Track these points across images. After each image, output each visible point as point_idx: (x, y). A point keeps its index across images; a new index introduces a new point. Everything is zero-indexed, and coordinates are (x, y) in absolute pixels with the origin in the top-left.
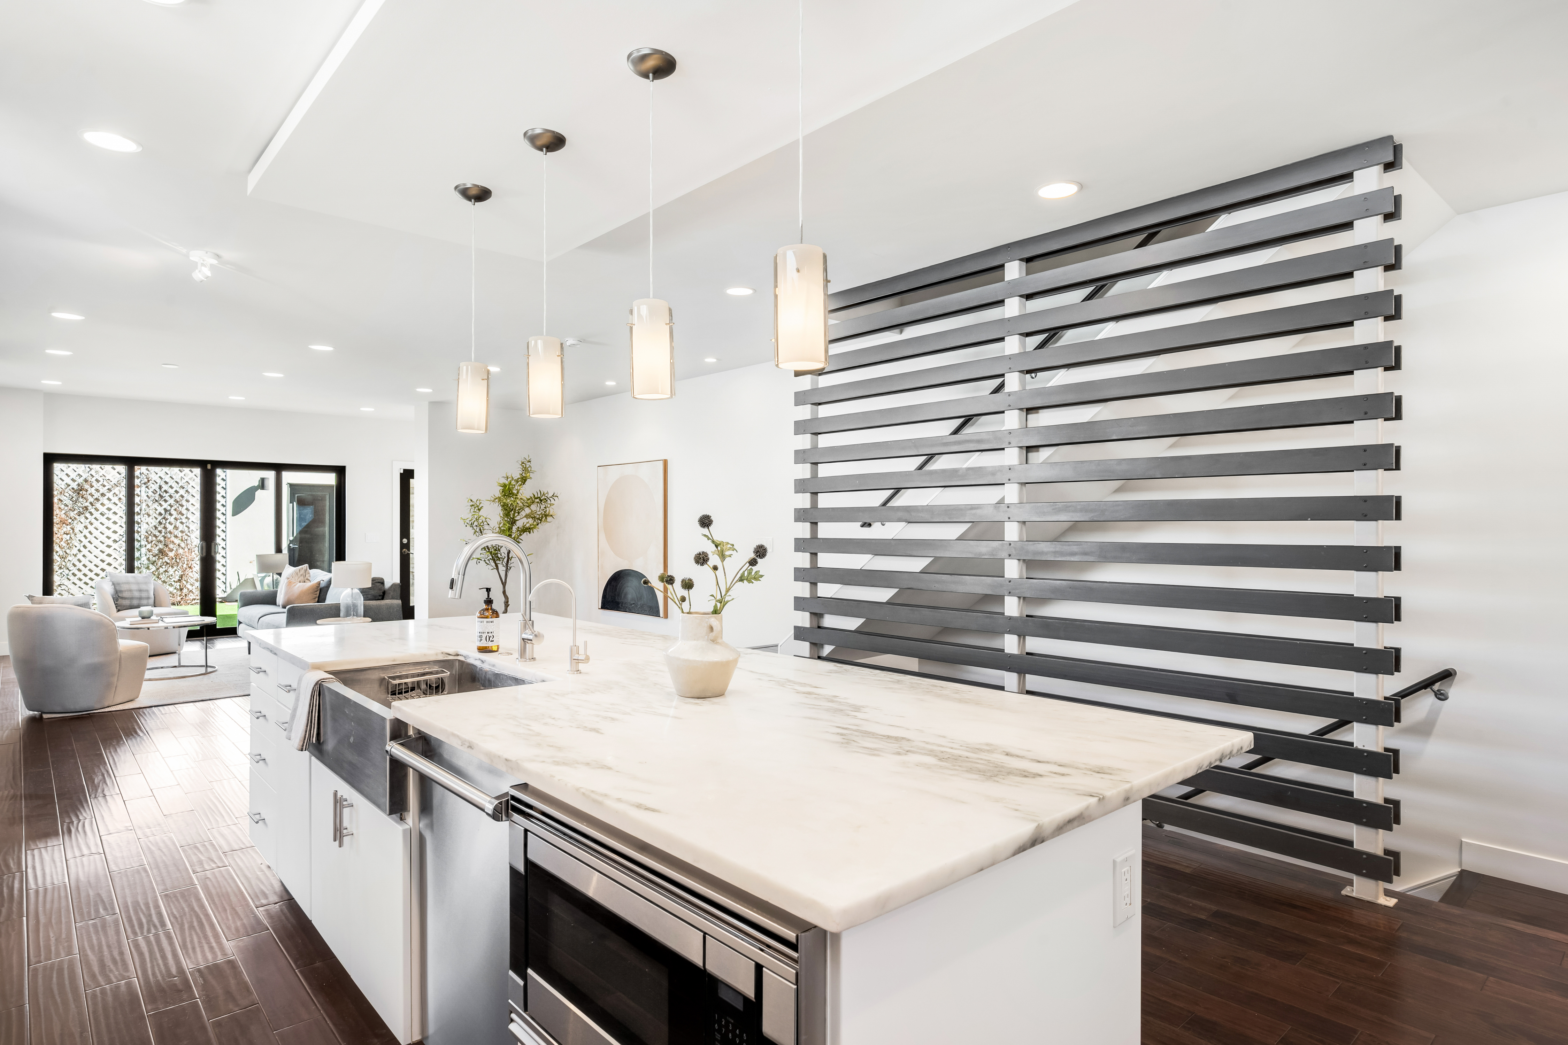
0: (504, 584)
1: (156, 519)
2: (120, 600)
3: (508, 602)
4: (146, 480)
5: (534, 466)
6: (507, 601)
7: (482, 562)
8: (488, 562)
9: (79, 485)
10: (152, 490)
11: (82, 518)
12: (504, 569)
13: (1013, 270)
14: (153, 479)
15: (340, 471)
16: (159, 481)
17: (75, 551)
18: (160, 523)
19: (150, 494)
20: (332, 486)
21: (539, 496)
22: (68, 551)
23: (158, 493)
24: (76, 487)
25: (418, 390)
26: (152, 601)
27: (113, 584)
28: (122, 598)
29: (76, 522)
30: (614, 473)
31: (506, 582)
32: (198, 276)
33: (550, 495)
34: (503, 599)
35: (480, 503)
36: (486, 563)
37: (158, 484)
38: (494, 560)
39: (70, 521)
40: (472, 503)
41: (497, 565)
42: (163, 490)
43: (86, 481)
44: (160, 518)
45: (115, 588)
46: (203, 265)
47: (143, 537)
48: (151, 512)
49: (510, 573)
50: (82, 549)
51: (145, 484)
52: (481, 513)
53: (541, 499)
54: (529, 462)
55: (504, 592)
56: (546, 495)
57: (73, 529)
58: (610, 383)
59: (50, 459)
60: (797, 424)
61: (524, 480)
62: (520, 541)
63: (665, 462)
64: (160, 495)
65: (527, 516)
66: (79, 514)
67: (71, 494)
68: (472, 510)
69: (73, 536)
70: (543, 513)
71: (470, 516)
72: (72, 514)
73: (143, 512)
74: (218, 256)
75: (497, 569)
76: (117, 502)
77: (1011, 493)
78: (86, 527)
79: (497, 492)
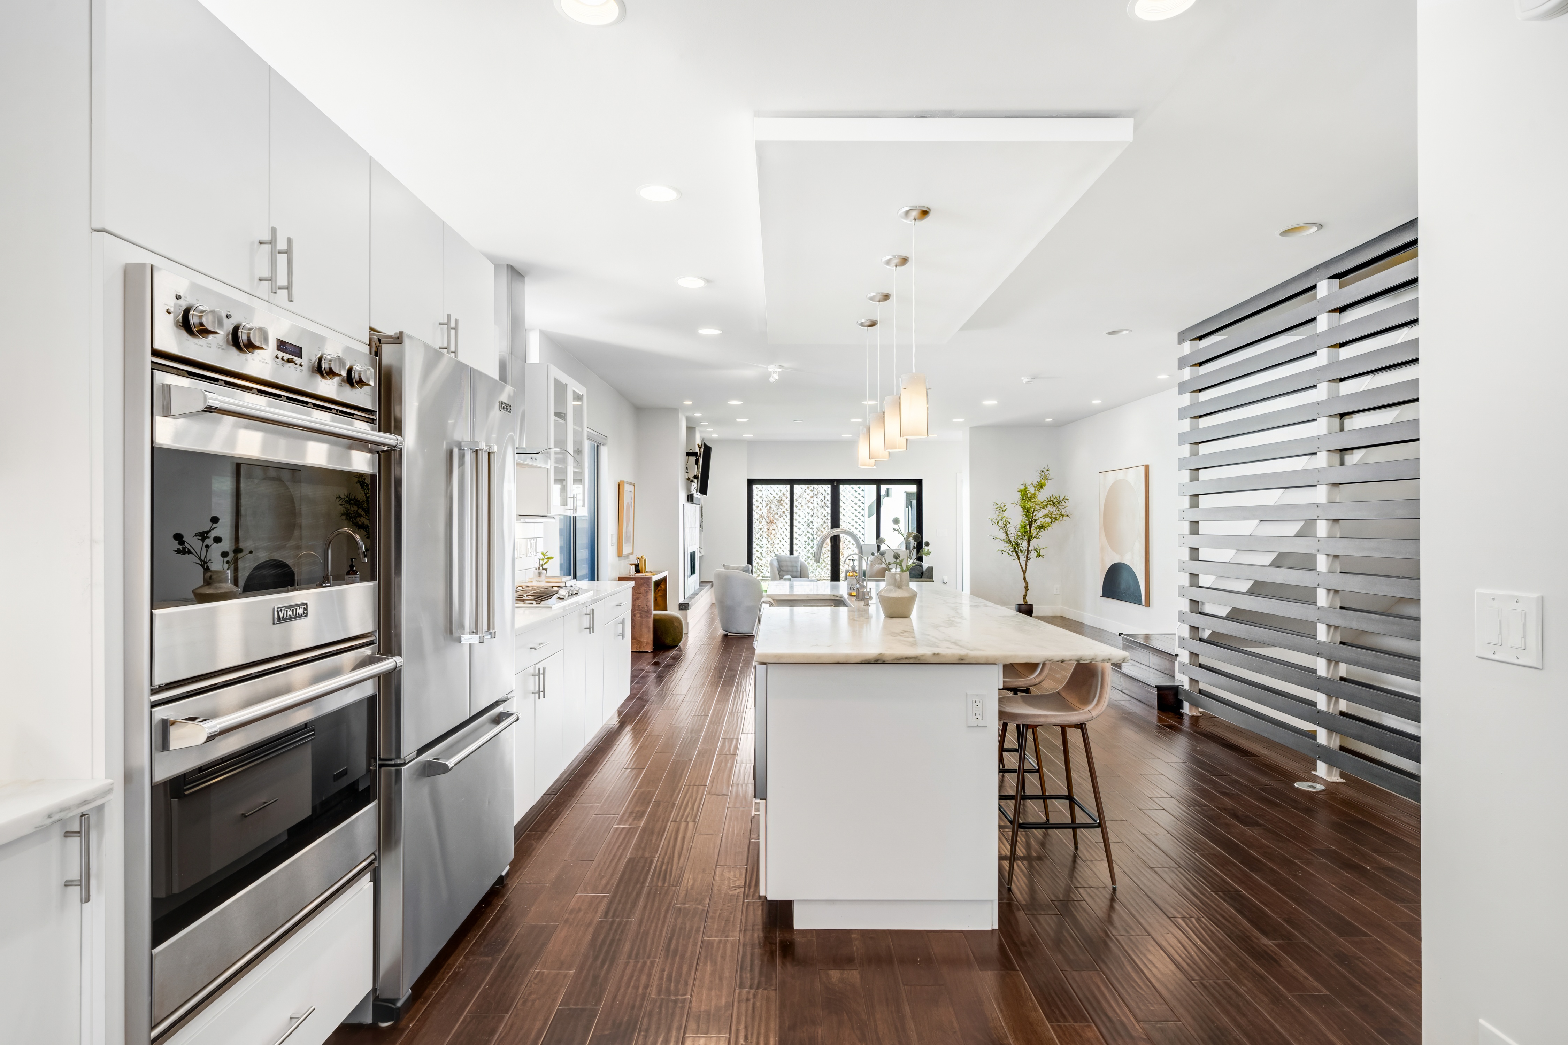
0: (1024, 572)
1: (823, 519)
2: (781, 572)
3: (1027, 587)
4: (817, 493)
5: (1052, 474)
6: (1026, 585)
7: (1005, 554)
8: (1011, 553)
9: (780, 497)
10: (820, 499)
11: (781, 519)
12: (1025, 559)
13: (1324, 288)
14: (821, 492)
15: (919, 483)
16: (824, 492)
17: (778, 541)
18: (824, 522)
19: (819, 502)
20: (914, 493)
21: (1052, 499)
22: (774, 541)
23: (823, 502)
24: (778, 499)
25: (954, 420)
26: (799, 574)
27: (778, 562)
28: (782, 570)
29: (778, 522)
30: (1111, 477)
31: (1026, 570)
32: (772, 380)
33: (1062, 498)
34: (1024, 584)
35: (1004, 506)
36: (1009, 554)
37: (823, 495)
38: (1016, 552)
39: (775, 521)
40: (998, 506)
41: (1018, 556)
42: (826, 499)
43: (784, 494)
44: (824, 519)
45: (779, 564)
46: (774, 373)
47: (815, 532)
48: (819, 515)
49: (1029, 563)
50: (782, 540)
51: (816, 495)
52: (1005, 514)
53: (1054, 502)
54: (1048, 470)
55: (1025, 578)
56: (1058, 498)
57: (777, 527)
58: (1097, 402)
59: (751, 482)
60: (1181, 435)
61: (1040, 486)
62: (1039, 537)
63: (1147, 468)
64: (824, 503)
65: (1045, 516)
66: (780, 516)
67: (776, 503)
68: (997, 512)
69: (777, 531)
70: (1059, 513)
71: (995, 517)
72: (776, 516)
73: (815, 515)
74: (781, 367)
75: (1019, 559)
76: (800, 508)
77: (1320, 494)
78: (784, 525)
79: (1017, 497)
